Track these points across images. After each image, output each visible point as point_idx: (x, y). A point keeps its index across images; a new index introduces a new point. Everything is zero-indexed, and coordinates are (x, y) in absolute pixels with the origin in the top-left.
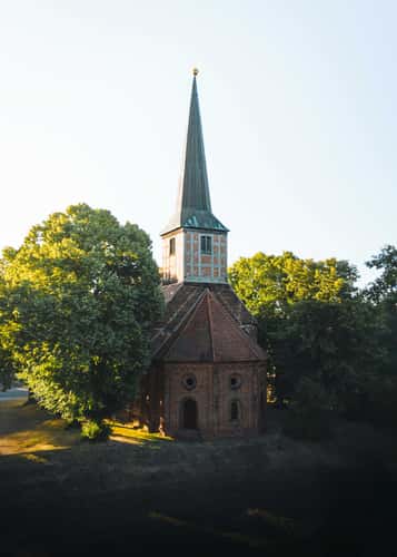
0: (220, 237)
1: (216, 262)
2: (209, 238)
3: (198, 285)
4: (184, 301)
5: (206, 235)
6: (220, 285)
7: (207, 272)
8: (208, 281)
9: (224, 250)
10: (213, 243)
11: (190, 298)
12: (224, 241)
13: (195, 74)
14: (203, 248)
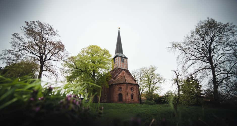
0: (126, 59)
1: (125, 65)
2: (123, 59)
3: (121, 69)
4: (118, 72)
5: (123, 58)
6: (126, 70)
7: (123, 66)
8: (123, 68)
9: (127, 62)
10: (124, 60)
11: (119, 72)
12: (127, 60)
13: (119, 28)
14: (122, 61)
